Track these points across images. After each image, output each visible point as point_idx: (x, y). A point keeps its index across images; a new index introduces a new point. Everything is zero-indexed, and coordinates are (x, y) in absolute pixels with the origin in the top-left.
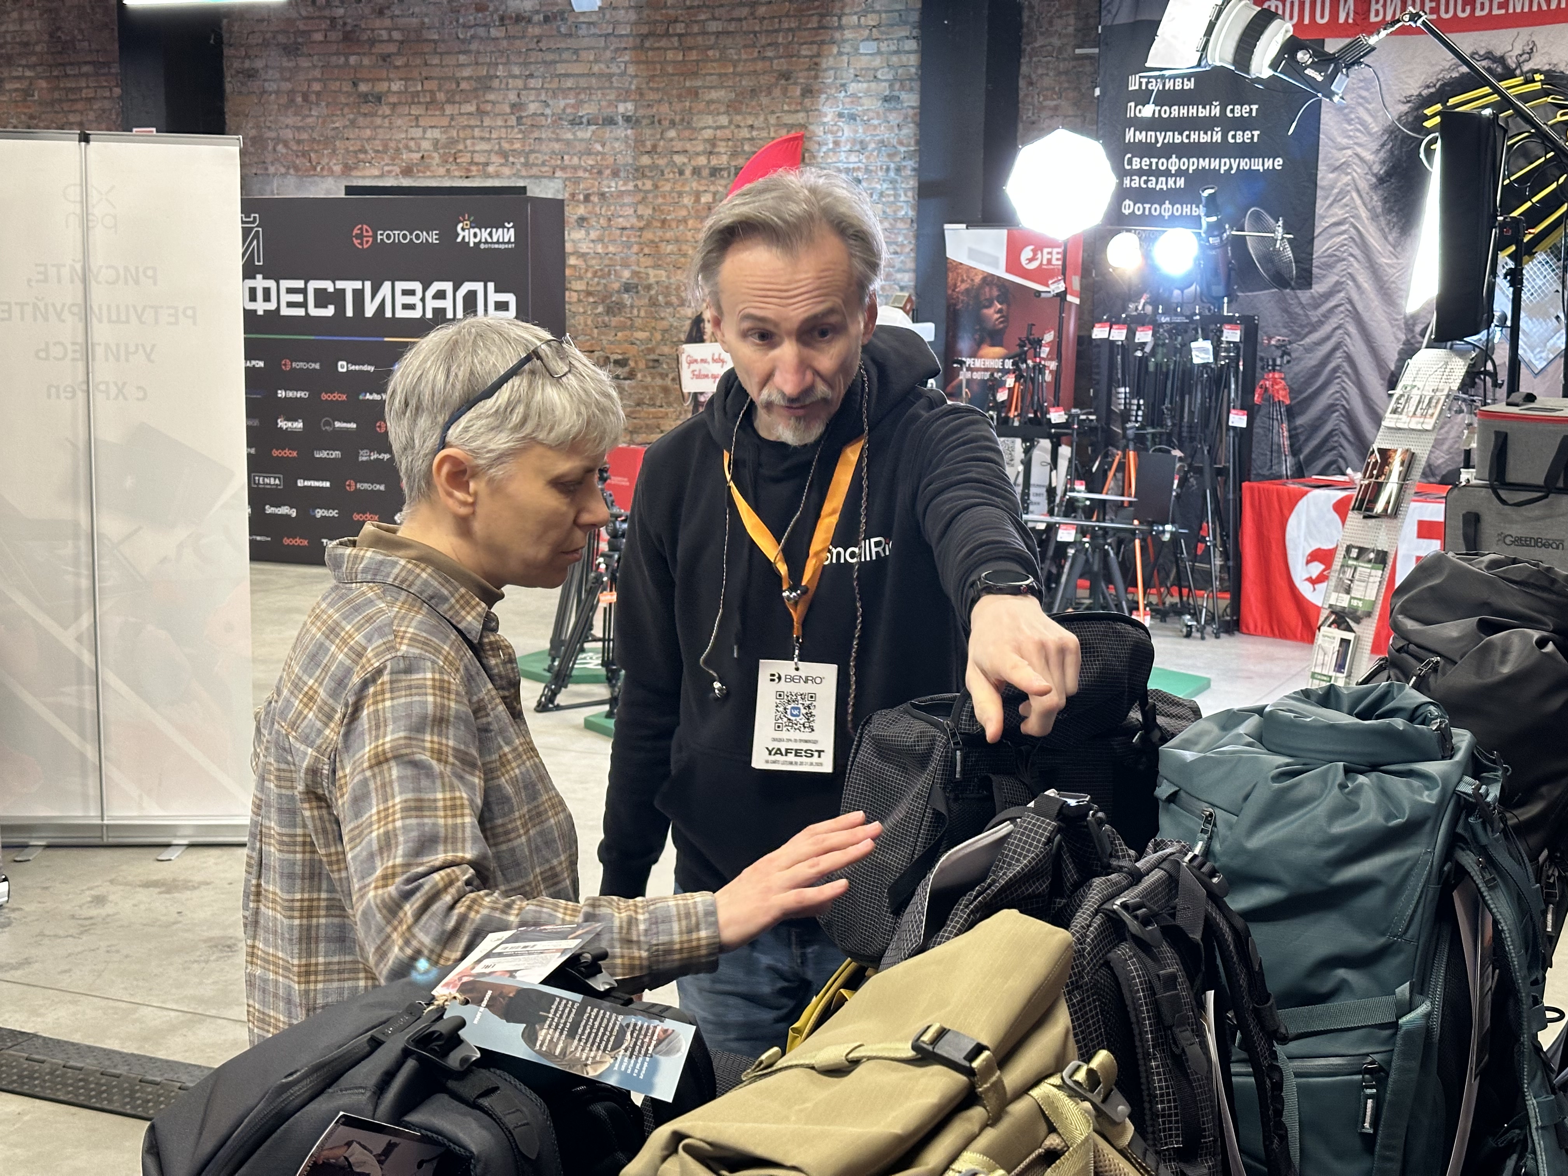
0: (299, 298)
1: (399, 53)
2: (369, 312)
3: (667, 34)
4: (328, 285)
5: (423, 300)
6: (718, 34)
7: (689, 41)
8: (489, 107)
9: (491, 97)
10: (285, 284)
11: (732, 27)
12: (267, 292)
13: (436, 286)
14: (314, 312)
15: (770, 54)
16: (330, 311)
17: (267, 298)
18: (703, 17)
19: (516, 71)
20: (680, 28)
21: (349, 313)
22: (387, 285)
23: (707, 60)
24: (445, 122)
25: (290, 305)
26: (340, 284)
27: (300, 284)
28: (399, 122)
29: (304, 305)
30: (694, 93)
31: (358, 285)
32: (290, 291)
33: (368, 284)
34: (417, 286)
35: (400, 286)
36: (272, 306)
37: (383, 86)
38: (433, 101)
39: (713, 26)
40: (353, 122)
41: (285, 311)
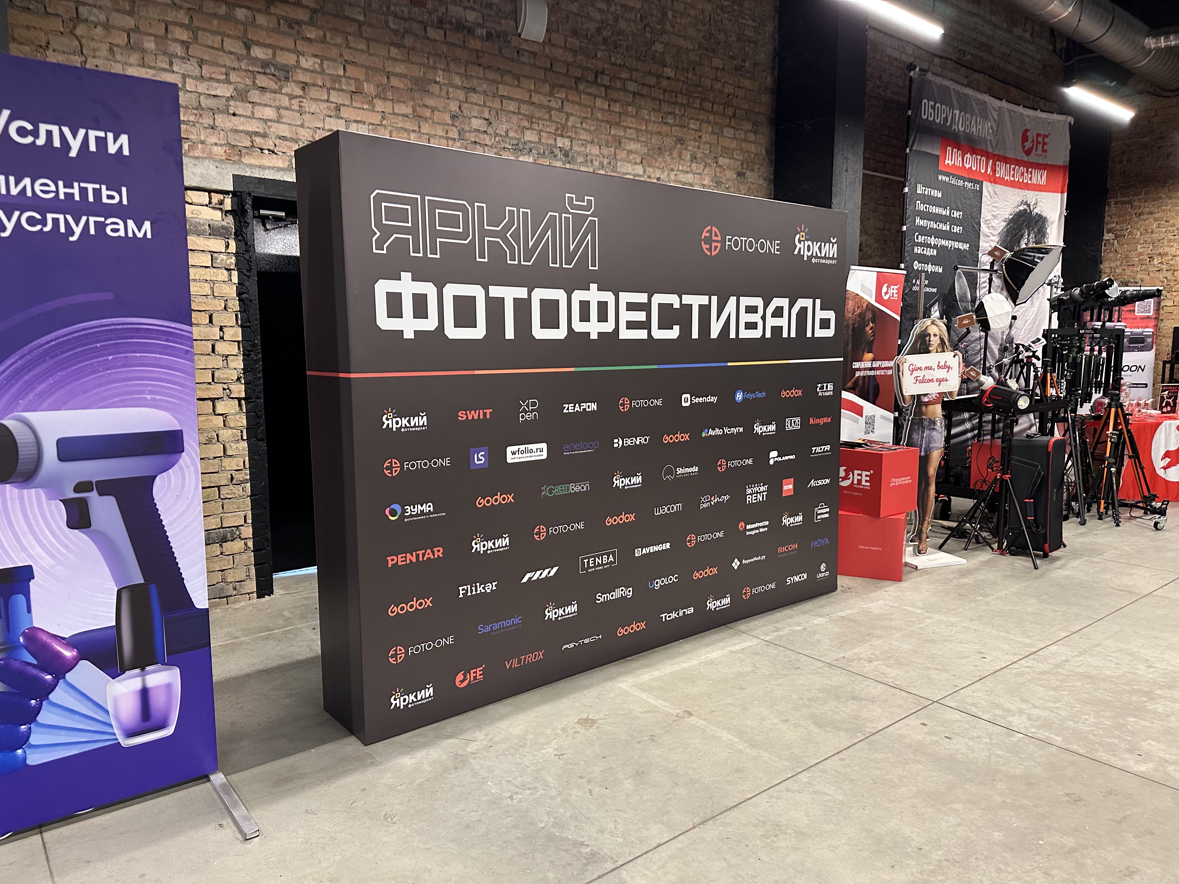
0: (641, 316)
1: (312, 23)
2: (715, 332)
3: (595, 82)
4: (673, 300)
5: (764, 318)
6: (634, 94)
7: (614, 95)
8: (427, 113)
9: (430, 102)
10: (626, 297)
11: (645, 91)
12: (603, 306)
13: (777, 302)
14: (658, 334)
15: (671, 121)
16: (674, 333)
17: (603, 317)
18: (624, 76)
19: (457, 81)
20: (606, 81)
21: (695, 335)
22: (733, 300)
23: (626, 114)
24: (376, 119)
25: (631, 325)
26: (687, 299)
27: (641, 298)
28: (313, 107)
29: (646, 325)
30: (618, 142)
31: (704, 300)
32: (631, 307)
33: (714, 299)
34: (758, 302)
35: (745, 301)
36: (608, 327)
37: (290, 59)
38: (358, 92)
39: (632, 87)
40: (242, 95)
41: (625, 334)
